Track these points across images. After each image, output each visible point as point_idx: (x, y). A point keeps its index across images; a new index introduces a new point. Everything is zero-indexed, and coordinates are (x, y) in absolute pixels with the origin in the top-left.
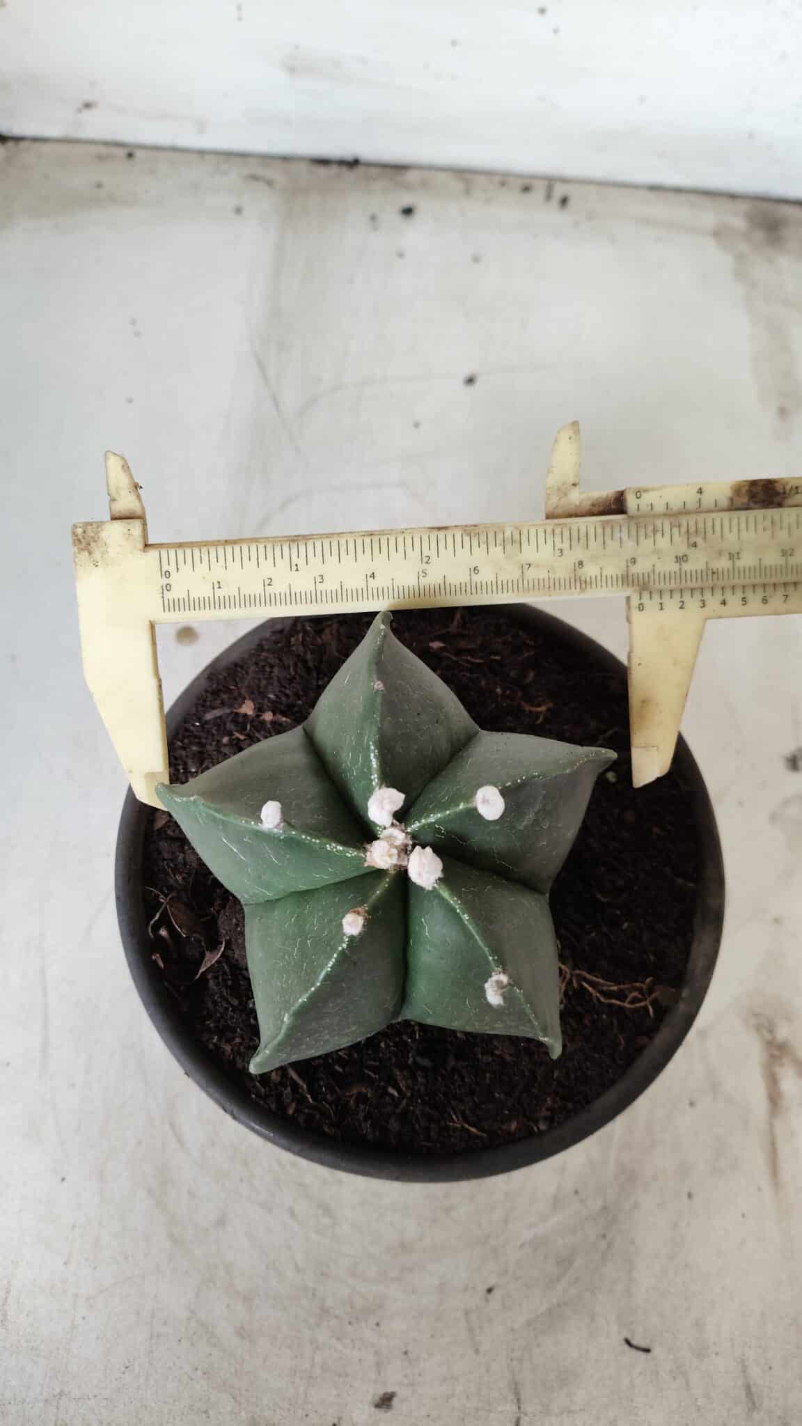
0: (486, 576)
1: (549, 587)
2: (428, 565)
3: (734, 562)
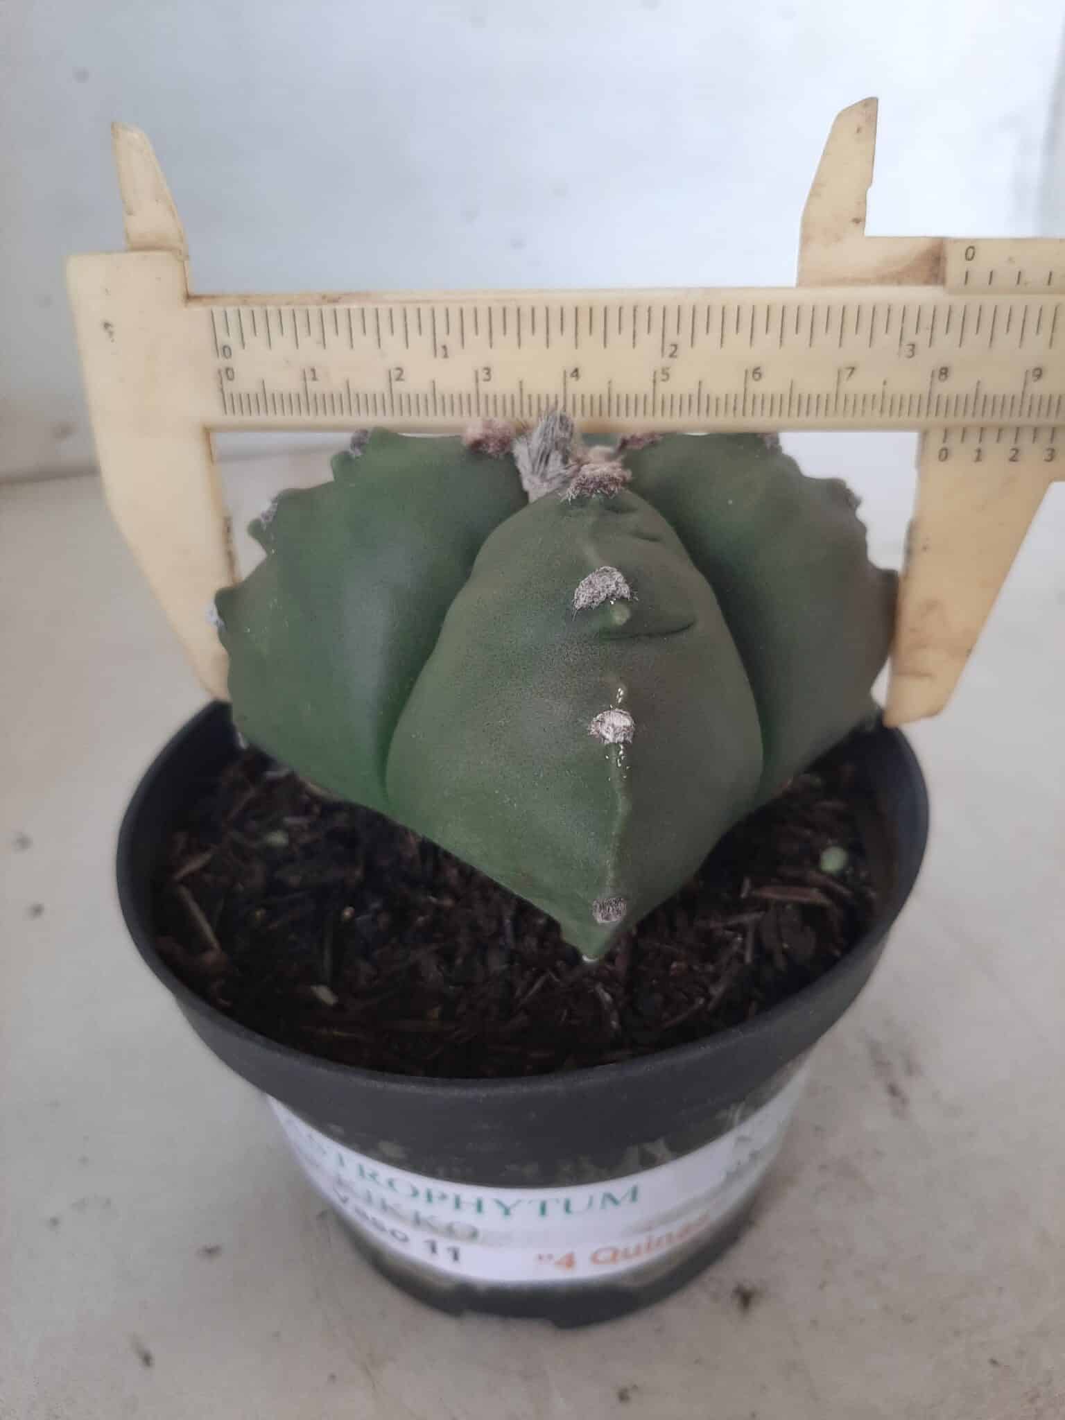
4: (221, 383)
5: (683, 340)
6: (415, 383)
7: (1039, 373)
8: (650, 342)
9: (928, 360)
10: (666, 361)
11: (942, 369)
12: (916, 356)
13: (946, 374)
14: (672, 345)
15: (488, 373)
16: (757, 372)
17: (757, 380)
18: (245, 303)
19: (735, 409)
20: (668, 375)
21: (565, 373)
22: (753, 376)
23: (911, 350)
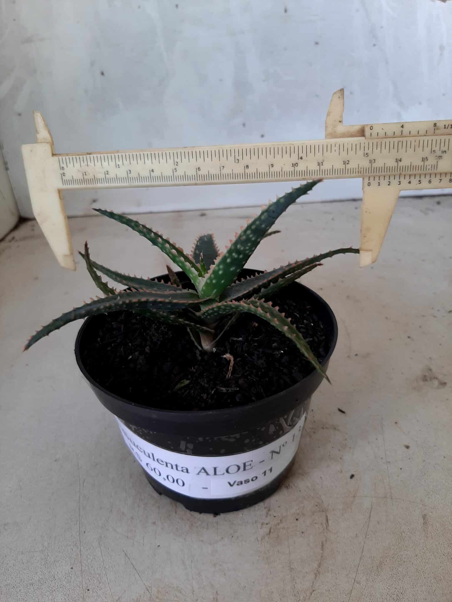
4: (62, 177)
5: (179, 160)
6: (111, 175)
8: (170, 162)
9: (243, 163)
10: (176, 167)
13: (248, 167)
14: (176, 162)
18: (67, 155)
19: (195, 179)
20: (176, 170)
21: (150, 170)
22: (198, 170)
23: (238, 161)
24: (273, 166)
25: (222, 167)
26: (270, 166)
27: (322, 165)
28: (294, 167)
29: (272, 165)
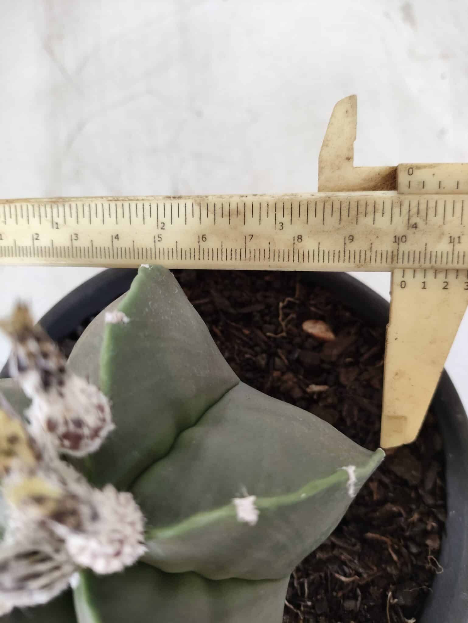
0: (213, 243)
1: (269, 258)
2: (162, 230)
3: (454, 246)
5: (167, 220)
6: (44, 242)
7: (352, 238)
8: (151, 222)
9: (290, 232)
10: (160, 231)
11: (298, 236)
12: (284, 228)
13: (301, 239)
14: (162, 223)
15: (77, 237)
16: (204, 238)
17: (204, 241)
19: (195, 256)
20: (161, 238)
21: (112, 236)
22: (203, 240)
23: (281, 226)
24: (353, 239)
25: (249, 235)
26: (347, 238)
27: (459, 242)
28: (398, 244)
29: (351, 238)
